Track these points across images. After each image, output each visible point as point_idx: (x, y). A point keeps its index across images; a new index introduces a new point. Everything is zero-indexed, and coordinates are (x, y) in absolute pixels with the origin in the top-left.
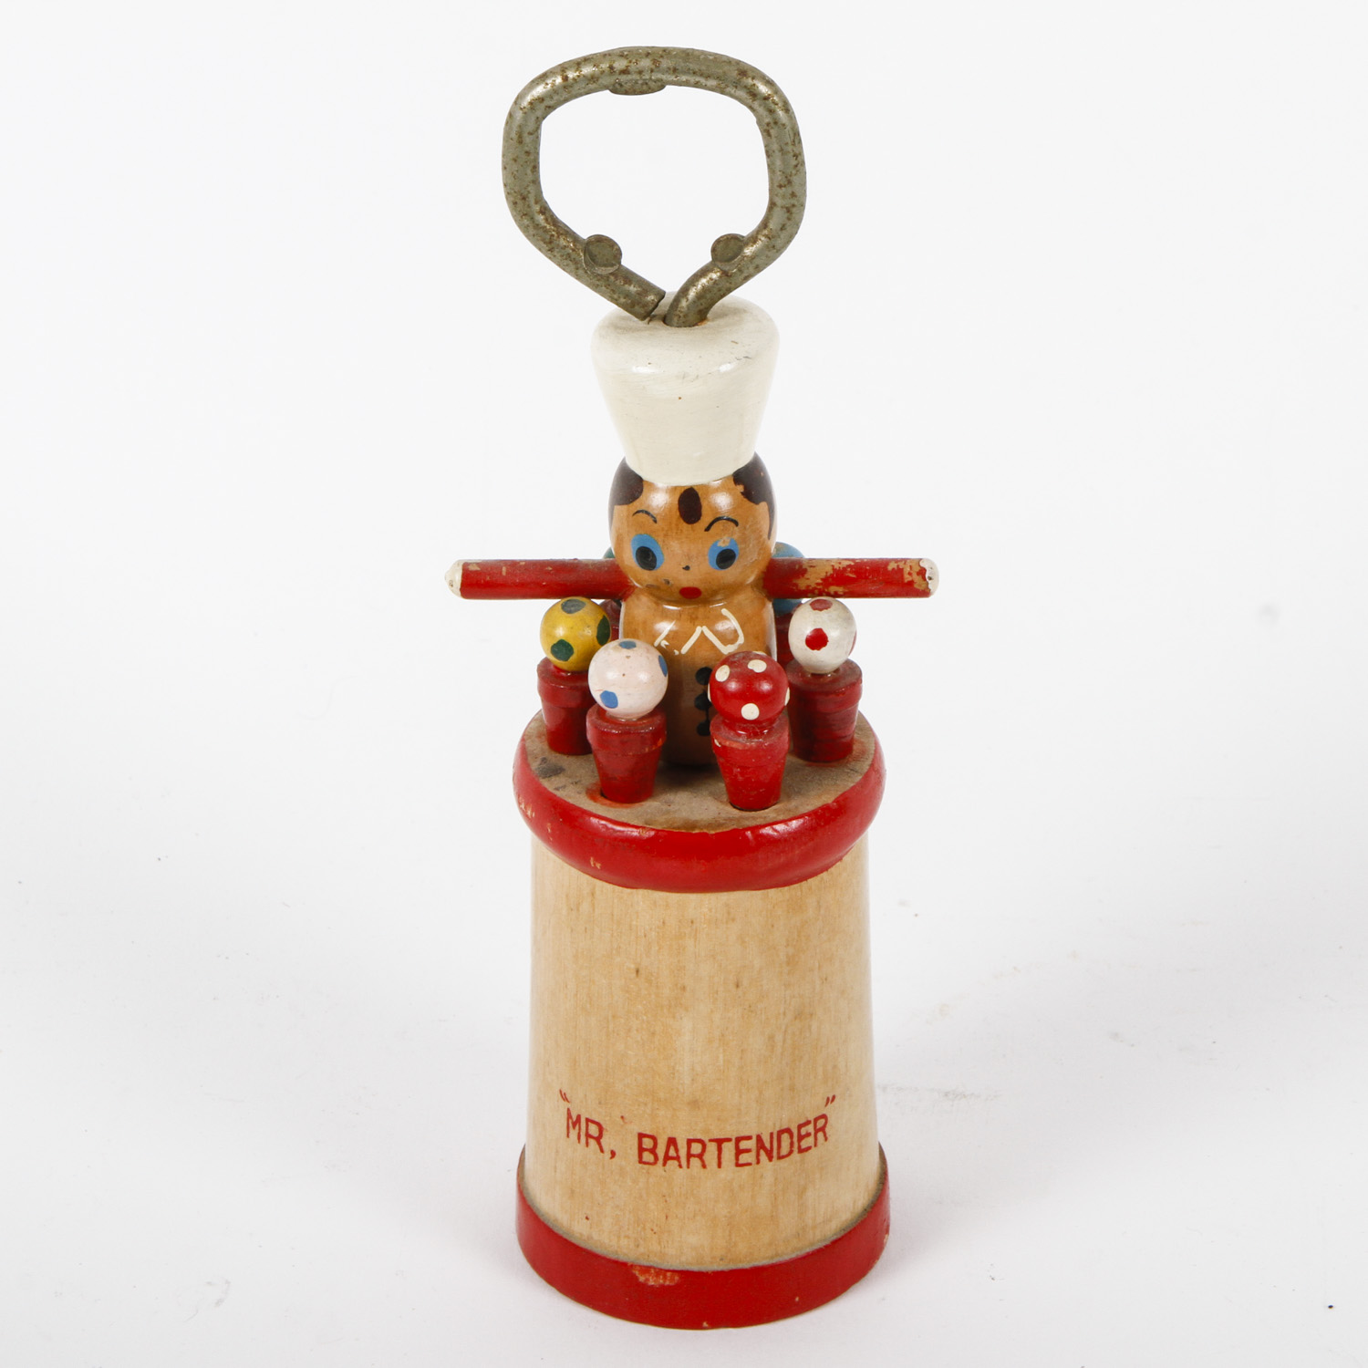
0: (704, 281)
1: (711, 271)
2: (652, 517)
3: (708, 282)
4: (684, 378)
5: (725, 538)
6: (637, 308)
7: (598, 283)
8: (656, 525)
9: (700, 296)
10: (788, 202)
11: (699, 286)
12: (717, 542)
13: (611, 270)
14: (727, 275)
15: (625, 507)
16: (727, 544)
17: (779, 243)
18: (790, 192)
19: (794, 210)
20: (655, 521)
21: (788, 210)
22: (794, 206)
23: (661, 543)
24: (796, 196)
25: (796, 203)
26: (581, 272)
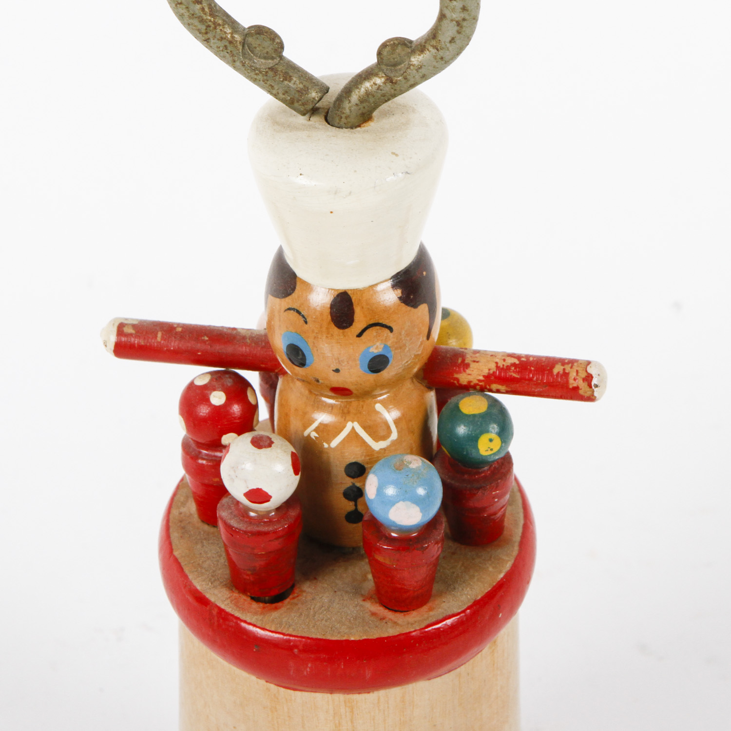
0: (367, 85)
1: (376, 75)
2: (303, 316)
3: (371, 86)
4: (336, 193)
5: (378, 344)
6: (296, 105)
7: (255, 77)
8: (306, 326)
9: (362, 101)
10: (457, 16)
11: (363, 90)
12: (369, 348)
13: (271, 63)
14: (391, 82)
15: (278, 300)
16: (380, 350)
17: (447, 55)
18: (461, 6)
19: (465, 24)
20: (306, 322)
21: (458, 24)
22: (464, 20)
23: (310, 345)
24: (467, 10)
25: (467, 17)
26: (238, 64)
